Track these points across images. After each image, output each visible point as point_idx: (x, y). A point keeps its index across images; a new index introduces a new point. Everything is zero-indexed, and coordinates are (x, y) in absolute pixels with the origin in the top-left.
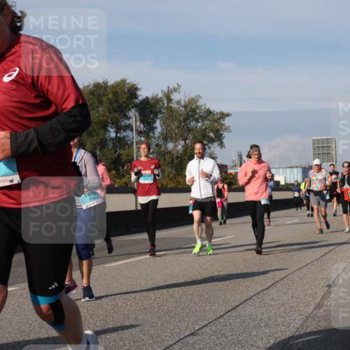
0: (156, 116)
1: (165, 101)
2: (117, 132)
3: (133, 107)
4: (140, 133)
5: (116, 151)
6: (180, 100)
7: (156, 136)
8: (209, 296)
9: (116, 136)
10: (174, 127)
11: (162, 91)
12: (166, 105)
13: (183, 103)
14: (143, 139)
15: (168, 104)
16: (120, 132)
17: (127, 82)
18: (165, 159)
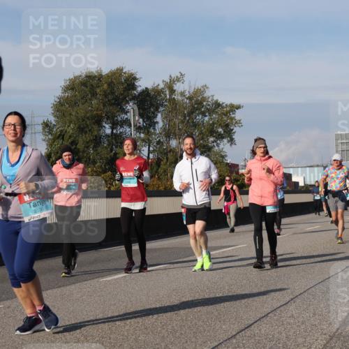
0: (157, 109)
1: (167, 92)
2: (112, 128)
3: (131, 100)
4: (139, 129)
5: (111, 150)
6: (185, 91)
7: (158, 132)
8: (219, 313)
9: (112, 132)
10: (177, 121)
11: (163, 81)
12: (168, 97)
13: (187, 94)
14: (142, 135)
15: (170, 96)
16: (116, 128)
17: (124, 71)
18: (167, 159)
